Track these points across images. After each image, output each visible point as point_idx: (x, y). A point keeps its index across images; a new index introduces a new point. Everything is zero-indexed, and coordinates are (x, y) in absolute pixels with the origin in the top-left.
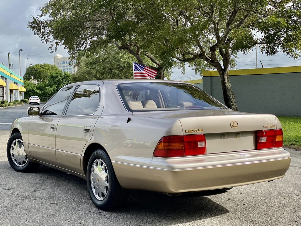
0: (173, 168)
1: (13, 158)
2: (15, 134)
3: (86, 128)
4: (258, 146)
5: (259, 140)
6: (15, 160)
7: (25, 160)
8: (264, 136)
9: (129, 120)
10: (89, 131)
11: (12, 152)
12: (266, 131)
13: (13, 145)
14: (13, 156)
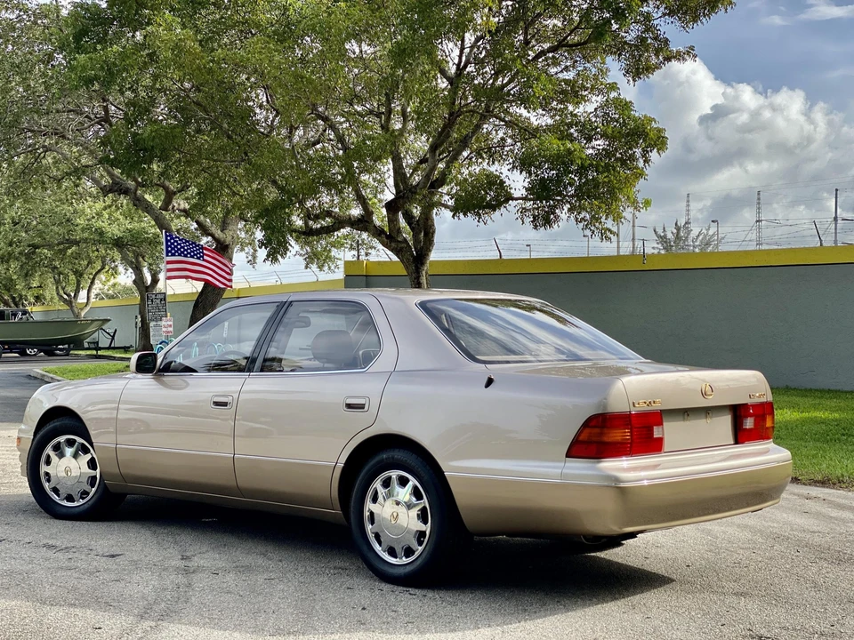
0: (617, 480)
1: (46, 486)
2: (58, 423)
3: (349, 401)
4: (740, 436)
5: (742, 424)
6: (56, 490)
7: (87, 488)
8: (751, 415)
9: (490, 382)
10: (363, 408)
11: (44, 468)
12: (755, 406)
13: (49, 450)
14: (49, 481)
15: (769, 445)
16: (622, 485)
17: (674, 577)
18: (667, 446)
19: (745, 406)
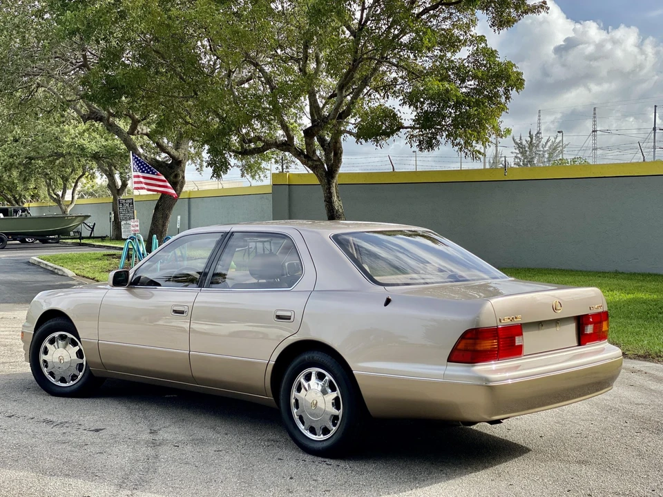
0: (487, 380)
1: (45, 371)
2: (53, 323)
3: (280, 313)
4: (582, 339)
5: (584, 330)
6: (52, 374)
7: (76, 372)
8: (591, 323)
9: (388, 301)
10: (290, 319)
11: (43, 357)
12: (594, 316)
13: (46, 343)
14: (47, 366)
15: (605, 344)
16: (491, 384)
17: (530, 447)
18: (525, 350)
19: (587, 316)
